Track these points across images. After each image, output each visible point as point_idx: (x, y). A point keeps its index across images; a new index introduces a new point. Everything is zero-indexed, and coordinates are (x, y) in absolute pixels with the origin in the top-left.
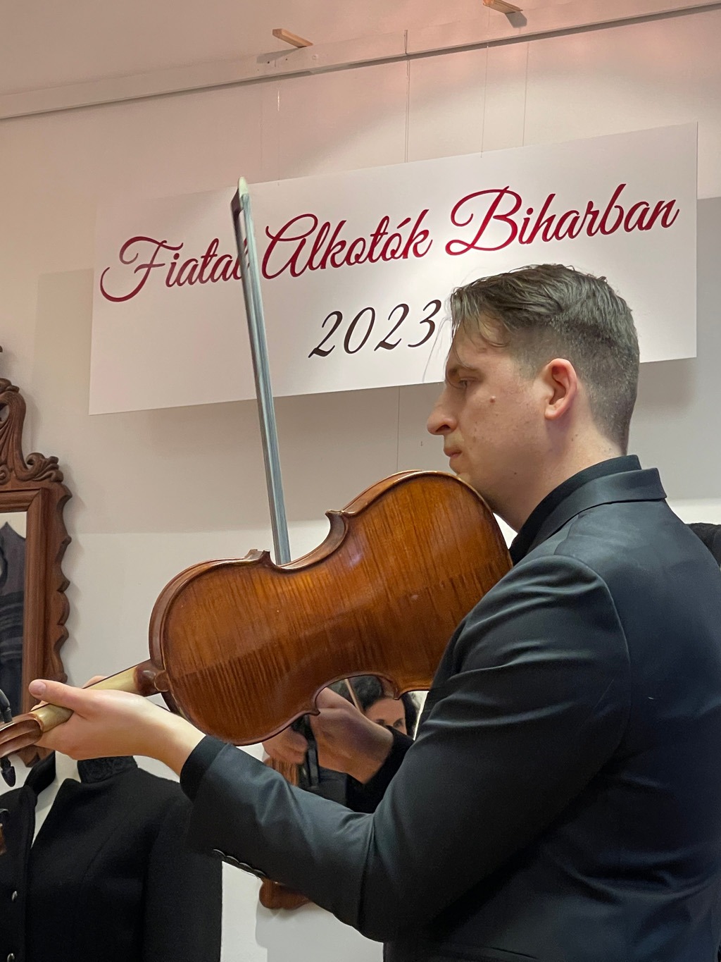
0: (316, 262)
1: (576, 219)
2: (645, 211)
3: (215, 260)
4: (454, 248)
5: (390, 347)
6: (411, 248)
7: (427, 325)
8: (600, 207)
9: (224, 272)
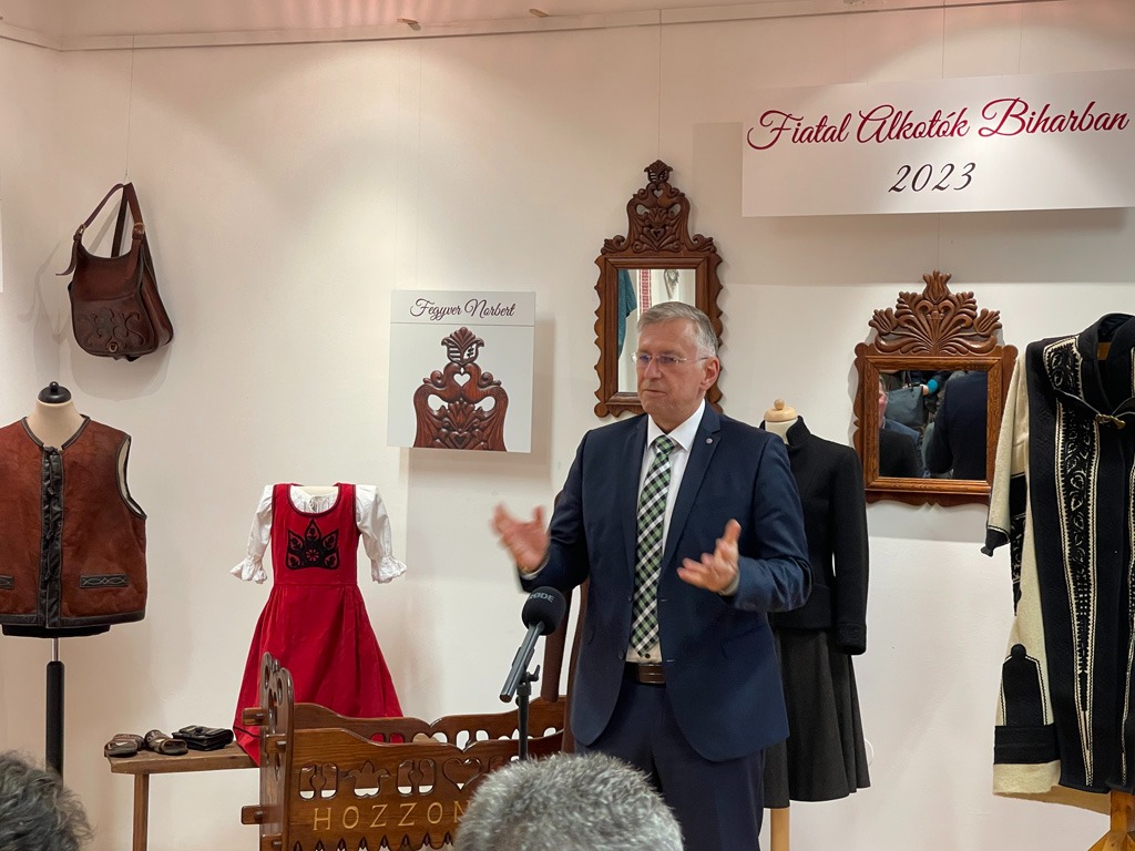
0: (893, 134)
1: (1063, 121)
2: (1108, 118)
3: (825, 129)
4: (985, 132)
5: (942, 189)
6: (956, 130)
7: (967, 177)
8: (1080, 114)
9: (831, 137)
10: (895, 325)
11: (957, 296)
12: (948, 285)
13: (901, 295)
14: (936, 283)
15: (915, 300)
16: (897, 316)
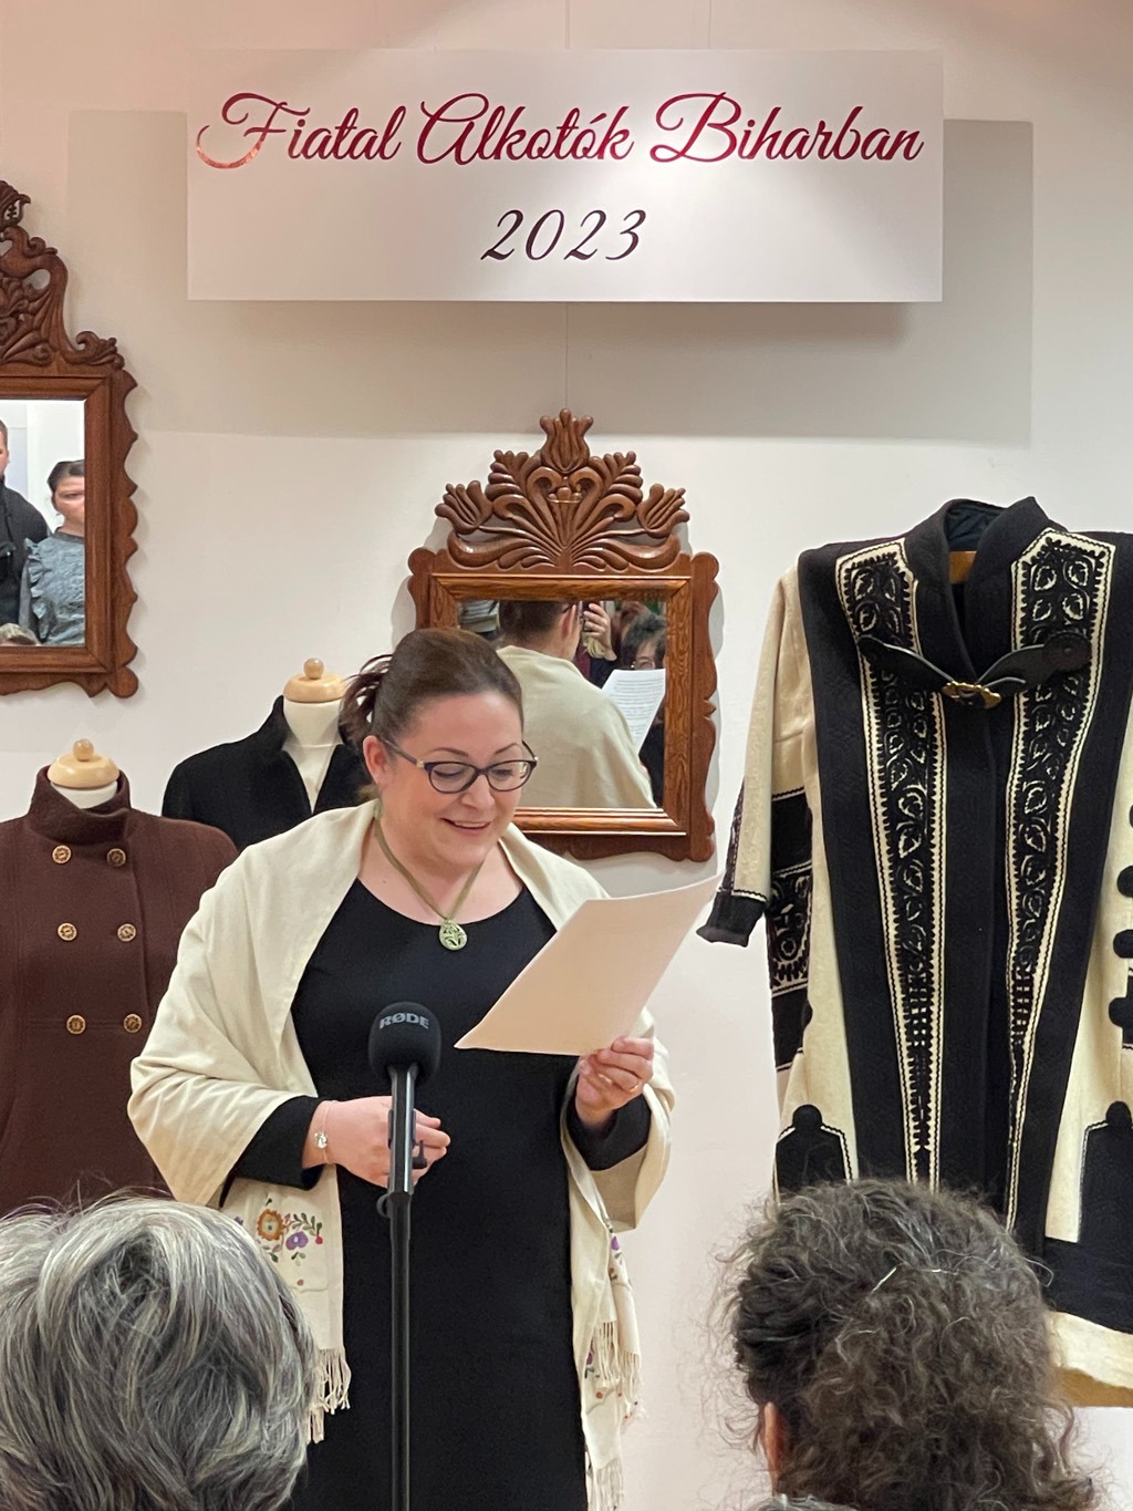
0: (488, 150)
1: (805, 139)
2: (885, 139)
3: (354, 133)
4: (661, 153)
5: (584, 257)
6: (607, 147)
7: (629, 237)
8: (834, 128)
9: (367, 149)
10: (487, 514)
11: (606, 460)
12: (585, 438)
13: (499, 456)
14: (565, 435)
15: (525, 468)
16: (492, 496)
